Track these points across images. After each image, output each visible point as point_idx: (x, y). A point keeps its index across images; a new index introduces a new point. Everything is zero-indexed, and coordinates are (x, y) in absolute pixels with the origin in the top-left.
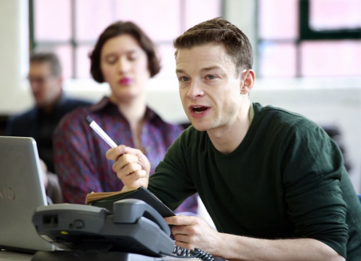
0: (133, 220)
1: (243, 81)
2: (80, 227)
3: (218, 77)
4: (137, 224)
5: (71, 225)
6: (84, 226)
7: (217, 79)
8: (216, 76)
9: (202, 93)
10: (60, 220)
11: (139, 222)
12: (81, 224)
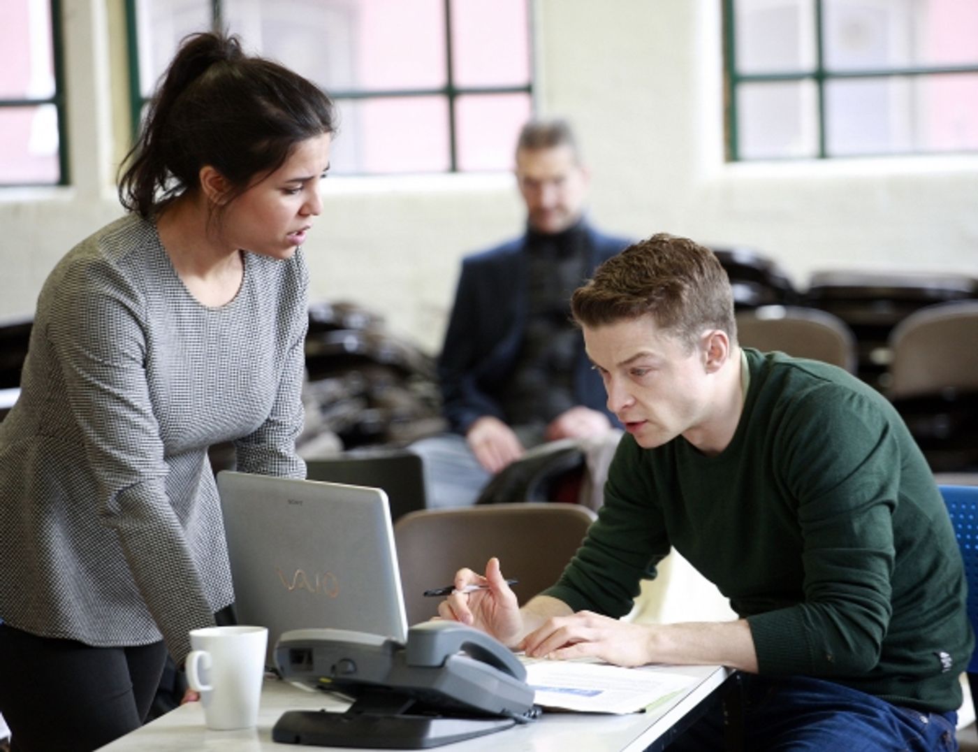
0: (437, 661)
1: (707, 354)
2: (349, 673)
3: (650, 369)
4: (443, 668)
5: (334, 668)
6: (356, 670)
7: (650, 374)
8: (646, 368)
9: (629, 402)
10: (317, 658)
11: (448, 664)
12: (350, 667)
